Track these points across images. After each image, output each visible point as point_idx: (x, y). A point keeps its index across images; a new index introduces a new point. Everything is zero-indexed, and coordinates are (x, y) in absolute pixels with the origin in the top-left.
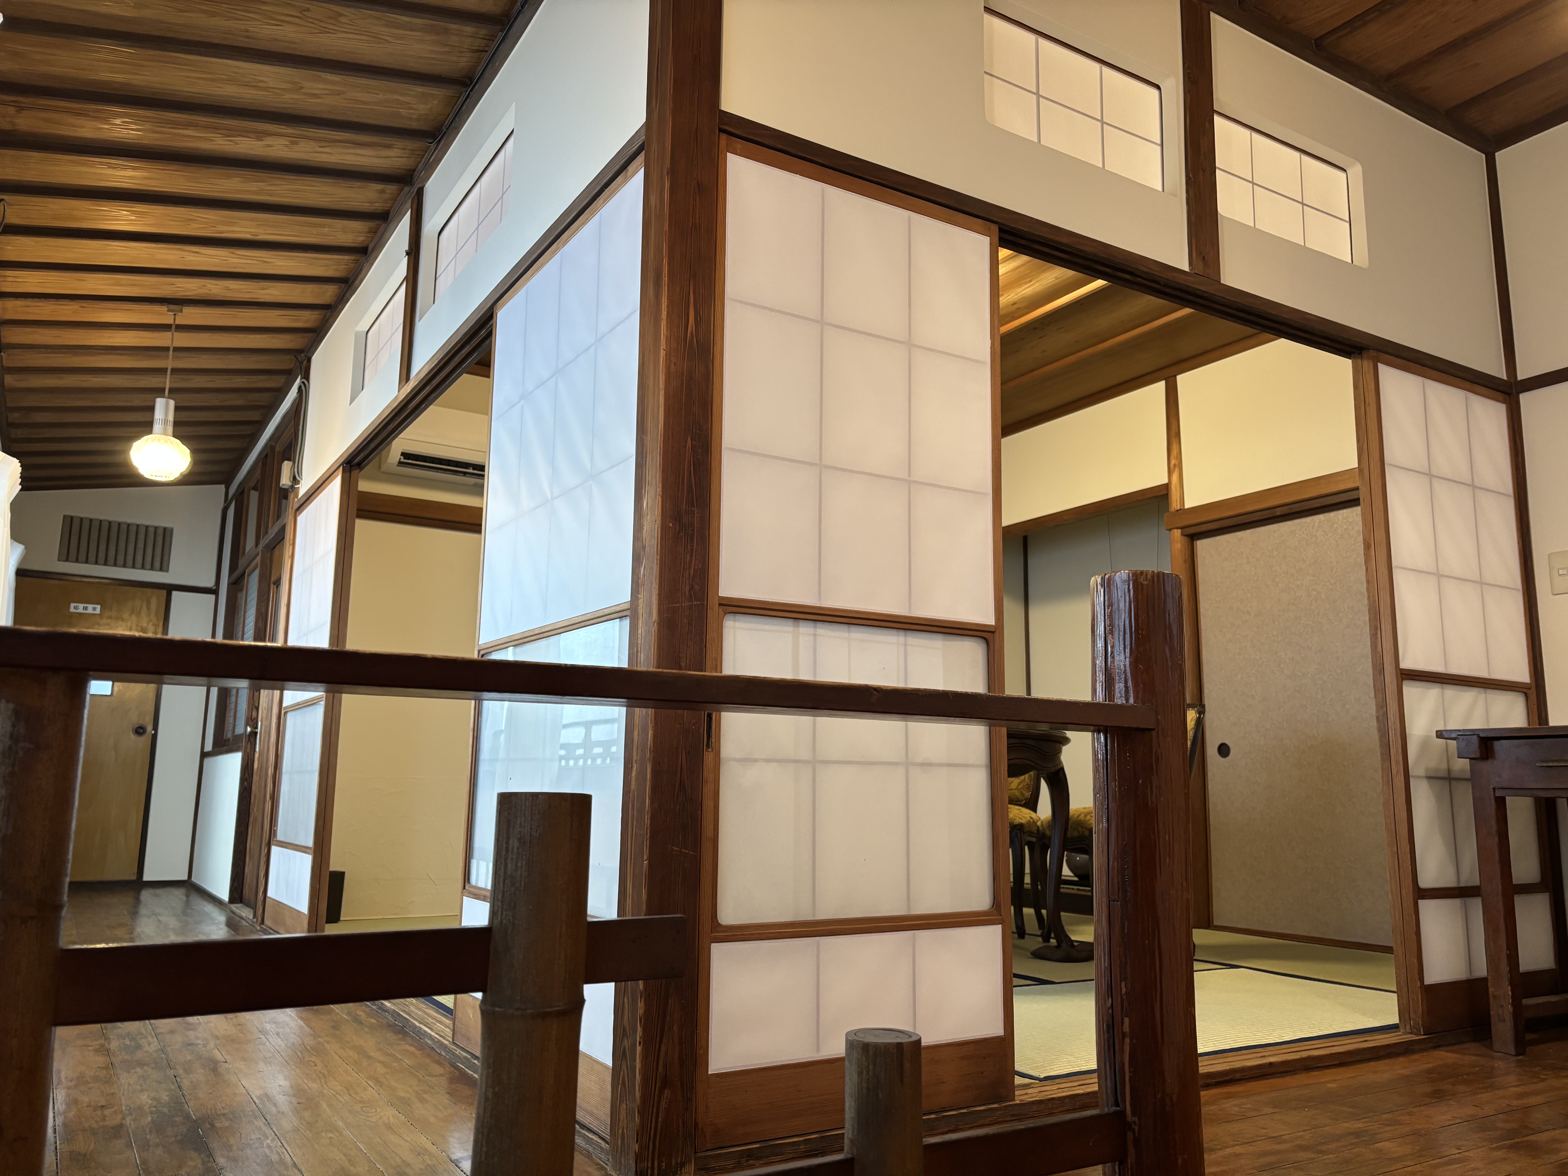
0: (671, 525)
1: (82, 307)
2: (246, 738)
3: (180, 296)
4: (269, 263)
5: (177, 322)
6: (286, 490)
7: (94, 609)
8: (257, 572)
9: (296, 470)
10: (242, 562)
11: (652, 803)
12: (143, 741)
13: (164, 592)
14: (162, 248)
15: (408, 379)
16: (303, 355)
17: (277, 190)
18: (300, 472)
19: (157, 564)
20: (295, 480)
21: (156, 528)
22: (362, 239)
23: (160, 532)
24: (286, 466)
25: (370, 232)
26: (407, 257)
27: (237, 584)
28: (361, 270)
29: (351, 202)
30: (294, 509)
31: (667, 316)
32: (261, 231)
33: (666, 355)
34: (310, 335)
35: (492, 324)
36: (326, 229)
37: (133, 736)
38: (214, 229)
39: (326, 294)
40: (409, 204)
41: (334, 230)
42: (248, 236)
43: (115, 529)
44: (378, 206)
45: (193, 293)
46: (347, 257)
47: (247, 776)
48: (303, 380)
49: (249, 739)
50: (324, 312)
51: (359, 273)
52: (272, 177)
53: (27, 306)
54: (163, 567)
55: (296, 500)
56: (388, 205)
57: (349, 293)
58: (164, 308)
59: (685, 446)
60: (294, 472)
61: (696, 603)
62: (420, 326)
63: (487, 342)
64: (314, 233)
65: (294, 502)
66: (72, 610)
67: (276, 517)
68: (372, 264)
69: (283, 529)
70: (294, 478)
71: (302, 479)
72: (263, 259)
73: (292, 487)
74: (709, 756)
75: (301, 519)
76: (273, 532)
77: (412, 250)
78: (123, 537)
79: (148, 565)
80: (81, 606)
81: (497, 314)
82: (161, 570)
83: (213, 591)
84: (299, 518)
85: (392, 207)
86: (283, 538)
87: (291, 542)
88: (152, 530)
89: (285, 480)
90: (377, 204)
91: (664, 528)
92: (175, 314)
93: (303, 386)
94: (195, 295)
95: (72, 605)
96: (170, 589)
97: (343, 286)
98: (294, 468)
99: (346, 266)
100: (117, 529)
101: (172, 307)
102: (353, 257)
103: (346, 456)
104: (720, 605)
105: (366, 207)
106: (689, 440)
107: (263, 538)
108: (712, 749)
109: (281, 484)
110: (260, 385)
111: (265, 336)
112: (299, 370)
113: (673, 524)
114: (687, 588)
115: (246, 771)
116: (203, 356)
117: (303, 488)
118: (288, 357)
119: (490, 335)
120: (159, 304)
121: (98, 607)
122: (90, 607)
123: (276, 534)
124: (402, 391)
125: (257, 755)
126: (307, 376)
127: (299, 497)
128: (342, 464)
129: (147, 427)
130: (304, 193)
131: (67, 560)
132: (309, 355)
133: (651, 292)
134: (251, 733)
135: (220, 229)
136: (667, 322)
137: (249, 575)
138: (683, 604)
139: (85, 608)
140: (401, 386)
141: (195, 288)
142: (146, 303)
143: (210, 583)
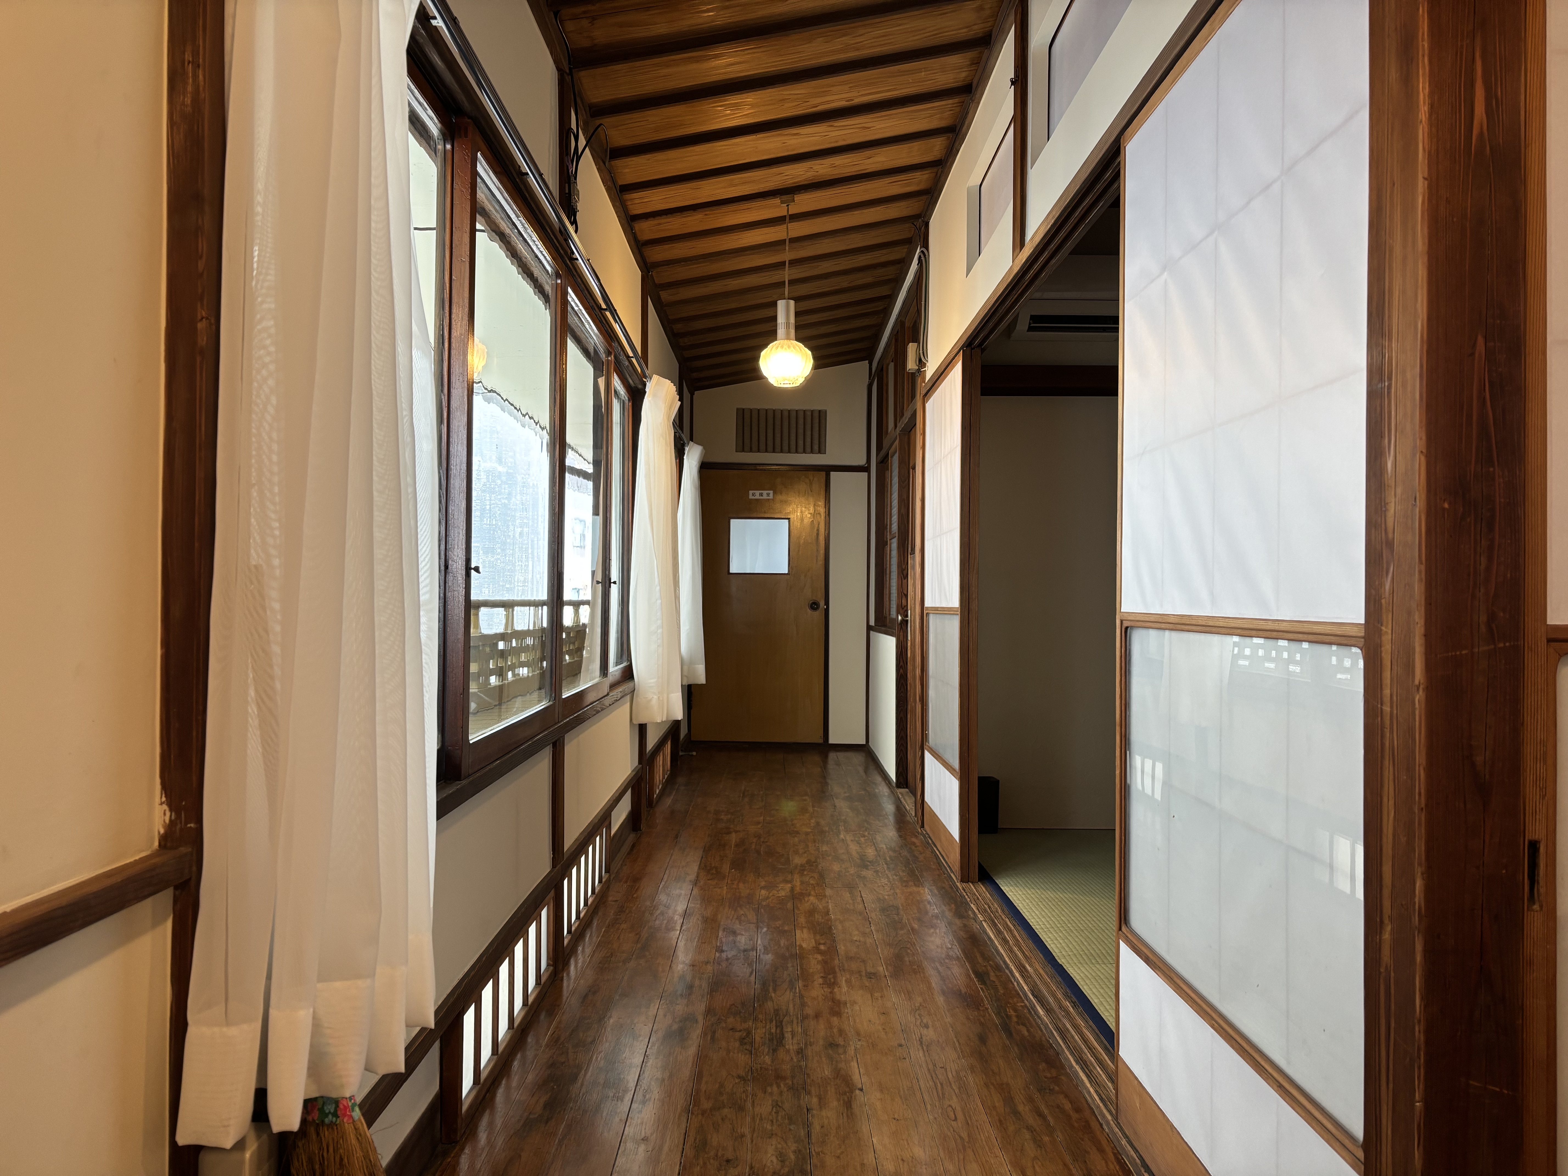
0: (1446, 505)
1: (706, 215)
2: (898, 626)
3: (789, 184)
4: (869, 128)
5: (790, 213)
6: (913, 374)
7: (768, 495)
8: (897, 455)
9: (921, 352)
10: (886, 443)
11: (1426, 1005)
12: (818, 615)
13: (823, 474)
14: (763, 137)
15: (1022, 244)
16: (920, 220)
17: (862, 42)
18: (925, 354)
19: (816, 447)
20: (921, 363)
21: (812, 411)
22: (964, 75)
23: (816, 415)
24: (912, 348)
25: (972, 64)
26: (1013, 87)
27: (883, 463)
28: (967, 113)
29: (947, 32)
30: (922, 395)
31: (1430, 115)
32: (855, 94)
33: (1430, 187)
34: (924, 197)
35: (1120, 161)
36: (923, 73)
37: (809, 611)
38: (808, 104)
39: (935, 147)
40: (1012, 18)
41: (932, 72)
42: (843, 104)
43: (778, 416)
44: (978, 30)
45: (804, 177)
46: (950, 101)
47: (901, 663)
48: (922, 249)
49: (901, 626)
50: (935, 169)
51: (965, 117)
52: (853, 28)
53: (660, 224)
54: (821, 450)
55: (923, 384)
56: (990, 24)
57: (957, 143)
58: (777, 201)
59: (1473, 354)
60: (919, 353)
61: (1501, 645)
62: (1033, 175)
63: (1116, 186)
64: (911, 81)
65: (921, 389)
66: (751, 497)
67: (910, 398)
68: (979, 103)
69: (914, 415)
70: (920, 360)
71: (927, 361)
72: (860, 126)
73: (919, 370)
74: (1534, 920)
75: (928, 405)
76: (907, 415)
77: (1018, 78)
78: (786, 424)
79: (808, 449)
80: (757, 493)
81: (1125, 147)
82: (820, 452)
83: (865, 469)
84: (927, 405)
85: (993, 26)
86: (916, 424)
87: (921, 432)
88: (809, 414)
89: (911, 365)
90: (976, 27)
91: (1432, 512)
92: (788, 205)
93: (922, 256)
94: (805, 180)
95: (751, 492)
96: (828, 469)
97: (951, 135)
98: (919, 351)
99: (951, 112)
100: (780, 416)
101: (785, 198)
102: (956, 100)
103: (965, 339)
104: (1550, 641)
105: (963, 34)
106: (1480, 340)
107: (899, 422)
108: (1541, 907)
109: (908, 369)
110: (884, 259)
111: (878, 208)
112: (918, 237)
113: (1450, 504)
114: (1483, 618)
115: (901, 660)
116: (824, 241)
117: (930, 371)
118: (907, 225)
119: (1117, 177)
120: (771, 197)
121: (771, 492)
122: (765, 492)
123: (909, 419)
124: (1016, 261)
125: (909, 644)
126: (926, 245)
127: (926, 381)
128: (962, 348)
129: (770, 335)
130: (891, 37)
131: (743, 451)
132: (926, 220)
133: (1393, 74)
134: (902, 620)
135: (812, 103)
136: (1431, 125)
137: (892, 457)
138: (1476, 650)
139: (761, 495)
140: (1015, 254)
141: (802, 173)
142: (760, 199)
143: (862, 462)
